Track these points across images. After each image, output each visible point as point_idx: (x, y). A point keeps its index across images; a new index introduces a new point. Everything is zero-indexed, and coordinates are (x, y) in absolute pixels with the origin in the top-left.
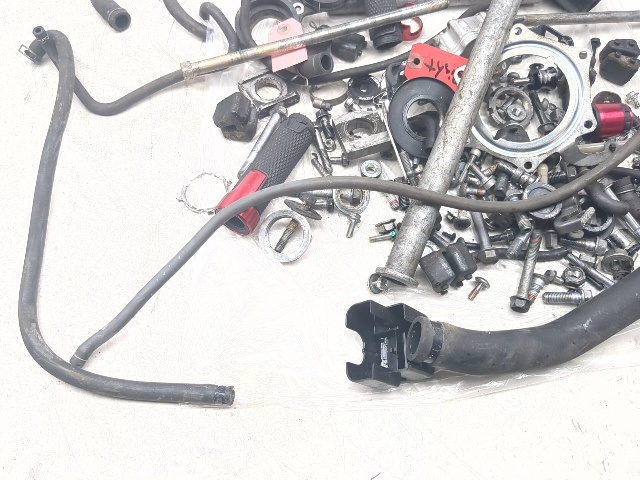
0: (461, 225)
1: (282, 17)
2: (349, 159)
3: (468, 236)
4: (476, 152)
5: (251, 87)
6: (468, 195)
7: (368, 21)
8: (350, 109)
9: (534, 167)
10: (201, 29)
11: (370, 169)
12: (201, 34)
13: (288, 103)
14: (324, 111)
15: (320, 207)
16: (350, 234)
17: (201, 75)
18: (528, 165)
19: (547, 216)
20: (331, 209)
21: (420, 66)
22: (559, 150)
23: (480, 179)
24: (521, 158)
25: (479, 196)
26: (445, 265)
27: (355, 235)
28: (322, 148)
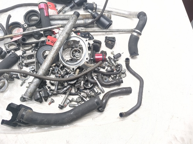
0: (52, 84)
1: (20, 28)
2: (27, 65)
3: (53, 88)
4: (61, 65)
5: (7, 45)
6: (57, 76)
7: (42, 29)
8: (32, 51)
9: (74, 70)
11: (33, 68)
13: (16, 50)
14: (24, 52)
15: (15, 78)
16: (22, 85)
18: (73, 69)
19: (72, 83)
20: (18, 78)
21: (50, 42)
22: (80, 65)
23: (60, 72)
24: (72, 67)
25: (59, 77)
26: (38, 94)
27: (22, 86)
28: (21, 62)
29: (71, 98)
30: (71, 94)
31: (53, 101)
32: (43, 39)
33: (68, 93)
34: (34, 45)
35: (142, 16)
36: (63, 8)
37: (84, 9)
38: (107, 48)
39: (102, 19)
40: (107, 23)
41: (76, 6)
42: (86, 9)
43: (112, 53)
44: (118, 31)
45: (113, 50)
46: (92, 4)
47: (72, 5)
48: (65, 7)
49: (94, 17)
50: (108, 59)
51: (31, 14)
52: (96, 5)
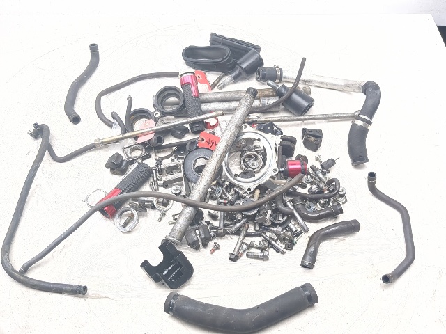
0: (214, 217)
1: (149, 119)
2: (166, 185)
3: (216, 223)
4: (227, 183)
5: (128, 151)
6: (220, 203)
7: (189, 120)
8: (173, 160)
9: (252, 191)
10: (110, 123)
11: (177, 190)
12: (110, 125)
13: (144, 158)
14: (159, 162)
15: (148, 207)
16: (160, 220)
17: (105, 144)
18: (249, 189)
19: (249, 214)
20: (153, 208)
21: (204, 142)
22: (262, 182)
23: (226, 196)
24: (246, 186)
25: (225, 204)
26: (194, 235)
27: (162, 221)
28: (155, 178)
29: (248, 240)
30: (248, 235)
31: (217, 247)
32: (189, 137)
33: (243, 233)
34: (174, 148)
35: (371, 90)
36: (220, 79)
37: (258, 78)
38: (306, 149)
39: (295, 96)
40: (305, 104)
41: (244, 75)
42: (263, 78)
43: (317, 159)
44: (326, 118)
45: (320, 152)
46: (274, 70)
47: (237, 72)
48: (223, 77)
49: (278, 93)
50: (310, 171)
51: (166, 93)
52: (281, 70)
